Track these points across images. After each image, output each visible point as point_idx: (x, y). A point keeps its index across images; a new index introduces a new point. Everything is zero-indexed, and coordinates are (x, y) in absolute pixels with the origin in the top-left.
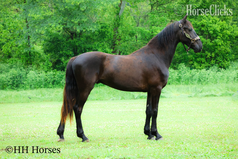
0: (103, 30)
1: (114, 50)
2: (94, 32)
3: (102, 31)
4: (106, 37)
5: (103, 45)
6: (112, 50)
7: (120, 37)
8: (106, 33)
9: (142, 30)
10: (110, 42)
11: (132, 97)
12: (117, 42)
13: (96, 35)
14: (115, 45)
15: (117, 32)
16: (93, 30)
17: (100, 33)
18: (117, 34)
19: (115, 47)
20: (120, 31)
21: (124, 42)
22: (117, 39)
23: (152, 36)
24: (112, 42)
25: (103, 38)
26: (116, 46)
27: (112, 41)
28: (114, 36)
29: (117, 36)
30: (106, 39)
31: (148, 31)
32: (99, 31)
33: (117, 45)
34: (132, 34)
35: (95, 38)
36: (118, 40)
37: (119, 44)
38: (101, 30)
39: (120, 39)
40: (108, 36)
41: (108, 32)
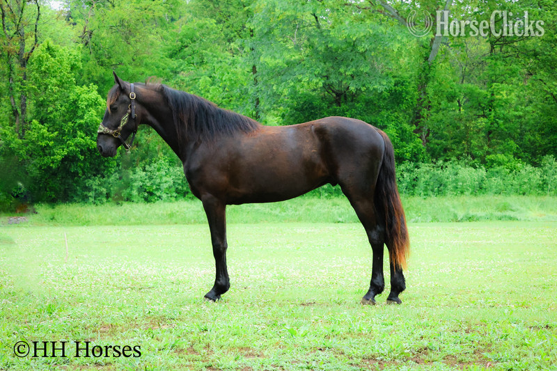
0: (399, 88)
1: (418, 127)
2: (382, 92)
3: (396, 91)
4: (403, 103)
5: (397, 117)
6: (414, 127)
7: (430, 102)
8: (404, 94)
9: (474, 89)
10: (411, 111)
11: (452, 218)
12: (425, 112)
13: (385, 99)
14: (419, 117)
15: (425, 93)
16: (380, 88)
17: (392, 95)
18: (423, 96)
19: (419, 122)
20: (430, 91)
21: (437, 112)
22: (423, 105)
23: (492, 101)
24: (414, 113)
25: (398, 104)
26: (422, 119)
27: (415, 109)
28: (418, 100)
29: (425, 99)
30: (404, 107)
31: (484, 92)
32: (390, 91)
33: (424, 118)
34: (451, 98)
35: (382, 104)
36: (425, 107)
37: (428, 115)
38: (393, 88)
39: (429, 106)
40: (407, 100)
41: (407, 93)
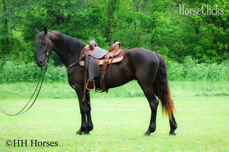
0: (96, 14)
1: (108, 39)
2: (85, 17)
3: (94, 16)
4: (98, 24)
5: (95, 33)
6: (105, 39)
7: (115, 23)
8: (99, 18)
9: (142, 15)
10: (104, 29)
11: (127, 95)
12: (112, 30)
13: (87, 21)
14: (109, 33)
15: (112, 17)
16: (84, 14)
17: (91, 18)
18: (111, 20)
19: (109, 35)
20: (115, 16)
21: (120, 29)
22: (111, 25)
23: (154, 22)
24: (106, 30)
25: (96, 24)
26: (110, 34)
27: (106, 28)
28: (108, 22)
29: (112, 21)
30: (99, 26)
31: (149, 17)
32: (90, 16)
33: (111, 33)
34: (130, 21)
35: (85, 24)
36: (112, 26)
37: (114, 31)
38: (92, 14)
39: (115, 26)
40: (101, 22)
41: (101, 17)
